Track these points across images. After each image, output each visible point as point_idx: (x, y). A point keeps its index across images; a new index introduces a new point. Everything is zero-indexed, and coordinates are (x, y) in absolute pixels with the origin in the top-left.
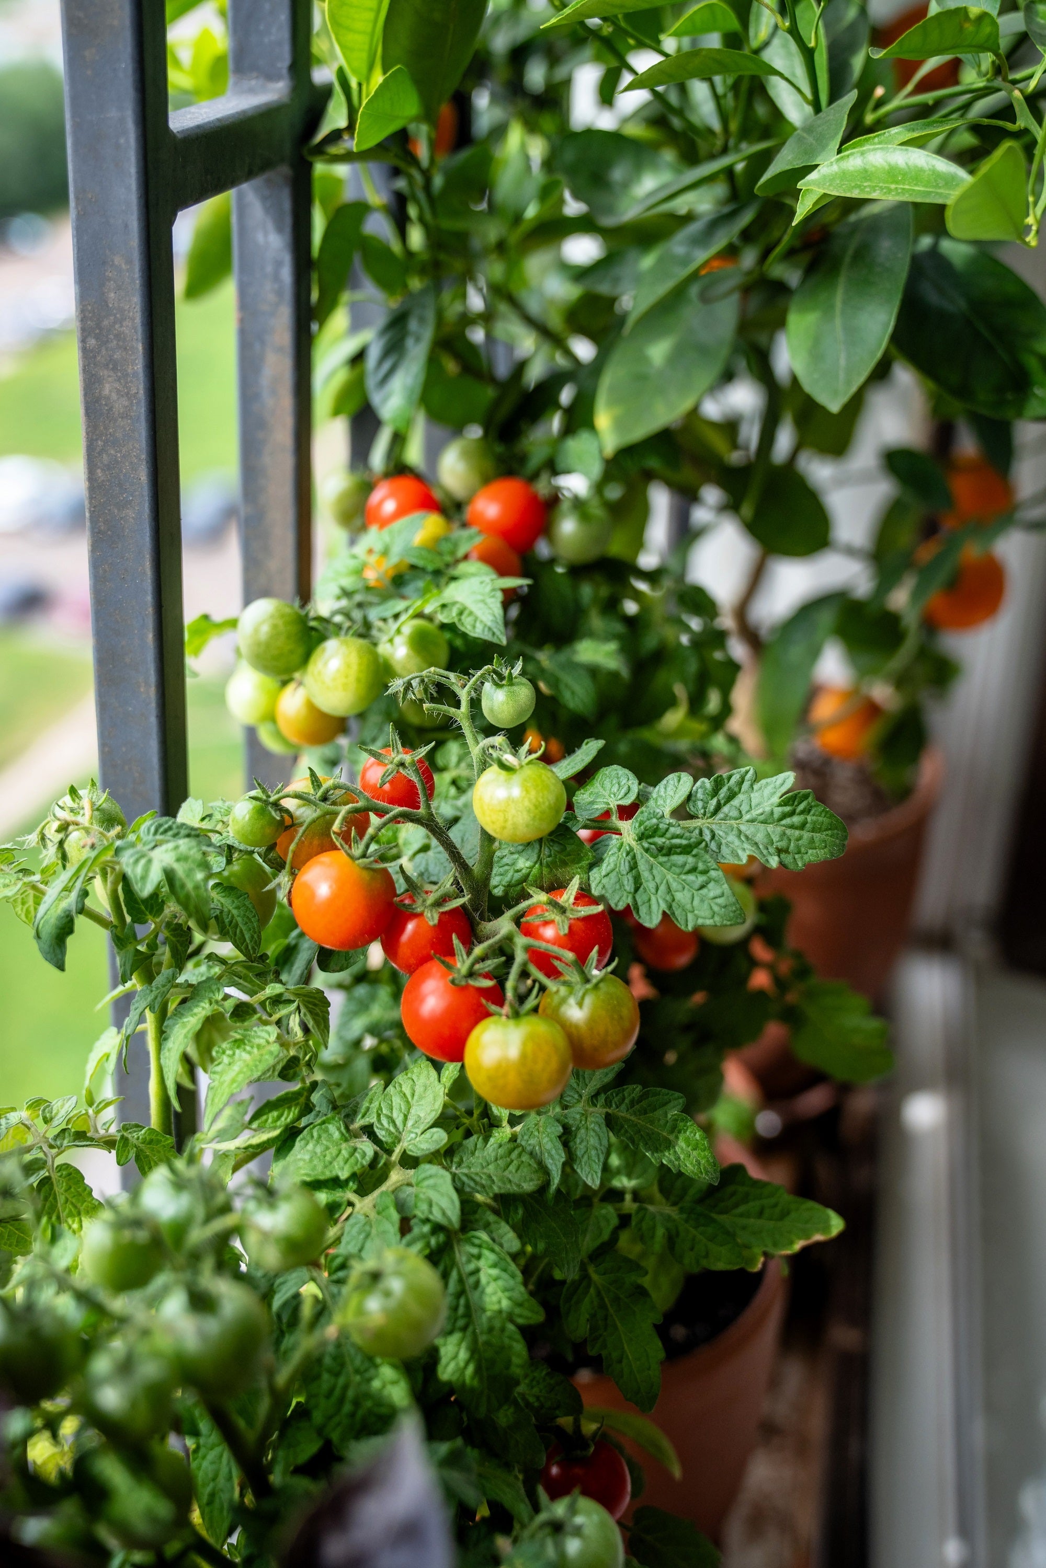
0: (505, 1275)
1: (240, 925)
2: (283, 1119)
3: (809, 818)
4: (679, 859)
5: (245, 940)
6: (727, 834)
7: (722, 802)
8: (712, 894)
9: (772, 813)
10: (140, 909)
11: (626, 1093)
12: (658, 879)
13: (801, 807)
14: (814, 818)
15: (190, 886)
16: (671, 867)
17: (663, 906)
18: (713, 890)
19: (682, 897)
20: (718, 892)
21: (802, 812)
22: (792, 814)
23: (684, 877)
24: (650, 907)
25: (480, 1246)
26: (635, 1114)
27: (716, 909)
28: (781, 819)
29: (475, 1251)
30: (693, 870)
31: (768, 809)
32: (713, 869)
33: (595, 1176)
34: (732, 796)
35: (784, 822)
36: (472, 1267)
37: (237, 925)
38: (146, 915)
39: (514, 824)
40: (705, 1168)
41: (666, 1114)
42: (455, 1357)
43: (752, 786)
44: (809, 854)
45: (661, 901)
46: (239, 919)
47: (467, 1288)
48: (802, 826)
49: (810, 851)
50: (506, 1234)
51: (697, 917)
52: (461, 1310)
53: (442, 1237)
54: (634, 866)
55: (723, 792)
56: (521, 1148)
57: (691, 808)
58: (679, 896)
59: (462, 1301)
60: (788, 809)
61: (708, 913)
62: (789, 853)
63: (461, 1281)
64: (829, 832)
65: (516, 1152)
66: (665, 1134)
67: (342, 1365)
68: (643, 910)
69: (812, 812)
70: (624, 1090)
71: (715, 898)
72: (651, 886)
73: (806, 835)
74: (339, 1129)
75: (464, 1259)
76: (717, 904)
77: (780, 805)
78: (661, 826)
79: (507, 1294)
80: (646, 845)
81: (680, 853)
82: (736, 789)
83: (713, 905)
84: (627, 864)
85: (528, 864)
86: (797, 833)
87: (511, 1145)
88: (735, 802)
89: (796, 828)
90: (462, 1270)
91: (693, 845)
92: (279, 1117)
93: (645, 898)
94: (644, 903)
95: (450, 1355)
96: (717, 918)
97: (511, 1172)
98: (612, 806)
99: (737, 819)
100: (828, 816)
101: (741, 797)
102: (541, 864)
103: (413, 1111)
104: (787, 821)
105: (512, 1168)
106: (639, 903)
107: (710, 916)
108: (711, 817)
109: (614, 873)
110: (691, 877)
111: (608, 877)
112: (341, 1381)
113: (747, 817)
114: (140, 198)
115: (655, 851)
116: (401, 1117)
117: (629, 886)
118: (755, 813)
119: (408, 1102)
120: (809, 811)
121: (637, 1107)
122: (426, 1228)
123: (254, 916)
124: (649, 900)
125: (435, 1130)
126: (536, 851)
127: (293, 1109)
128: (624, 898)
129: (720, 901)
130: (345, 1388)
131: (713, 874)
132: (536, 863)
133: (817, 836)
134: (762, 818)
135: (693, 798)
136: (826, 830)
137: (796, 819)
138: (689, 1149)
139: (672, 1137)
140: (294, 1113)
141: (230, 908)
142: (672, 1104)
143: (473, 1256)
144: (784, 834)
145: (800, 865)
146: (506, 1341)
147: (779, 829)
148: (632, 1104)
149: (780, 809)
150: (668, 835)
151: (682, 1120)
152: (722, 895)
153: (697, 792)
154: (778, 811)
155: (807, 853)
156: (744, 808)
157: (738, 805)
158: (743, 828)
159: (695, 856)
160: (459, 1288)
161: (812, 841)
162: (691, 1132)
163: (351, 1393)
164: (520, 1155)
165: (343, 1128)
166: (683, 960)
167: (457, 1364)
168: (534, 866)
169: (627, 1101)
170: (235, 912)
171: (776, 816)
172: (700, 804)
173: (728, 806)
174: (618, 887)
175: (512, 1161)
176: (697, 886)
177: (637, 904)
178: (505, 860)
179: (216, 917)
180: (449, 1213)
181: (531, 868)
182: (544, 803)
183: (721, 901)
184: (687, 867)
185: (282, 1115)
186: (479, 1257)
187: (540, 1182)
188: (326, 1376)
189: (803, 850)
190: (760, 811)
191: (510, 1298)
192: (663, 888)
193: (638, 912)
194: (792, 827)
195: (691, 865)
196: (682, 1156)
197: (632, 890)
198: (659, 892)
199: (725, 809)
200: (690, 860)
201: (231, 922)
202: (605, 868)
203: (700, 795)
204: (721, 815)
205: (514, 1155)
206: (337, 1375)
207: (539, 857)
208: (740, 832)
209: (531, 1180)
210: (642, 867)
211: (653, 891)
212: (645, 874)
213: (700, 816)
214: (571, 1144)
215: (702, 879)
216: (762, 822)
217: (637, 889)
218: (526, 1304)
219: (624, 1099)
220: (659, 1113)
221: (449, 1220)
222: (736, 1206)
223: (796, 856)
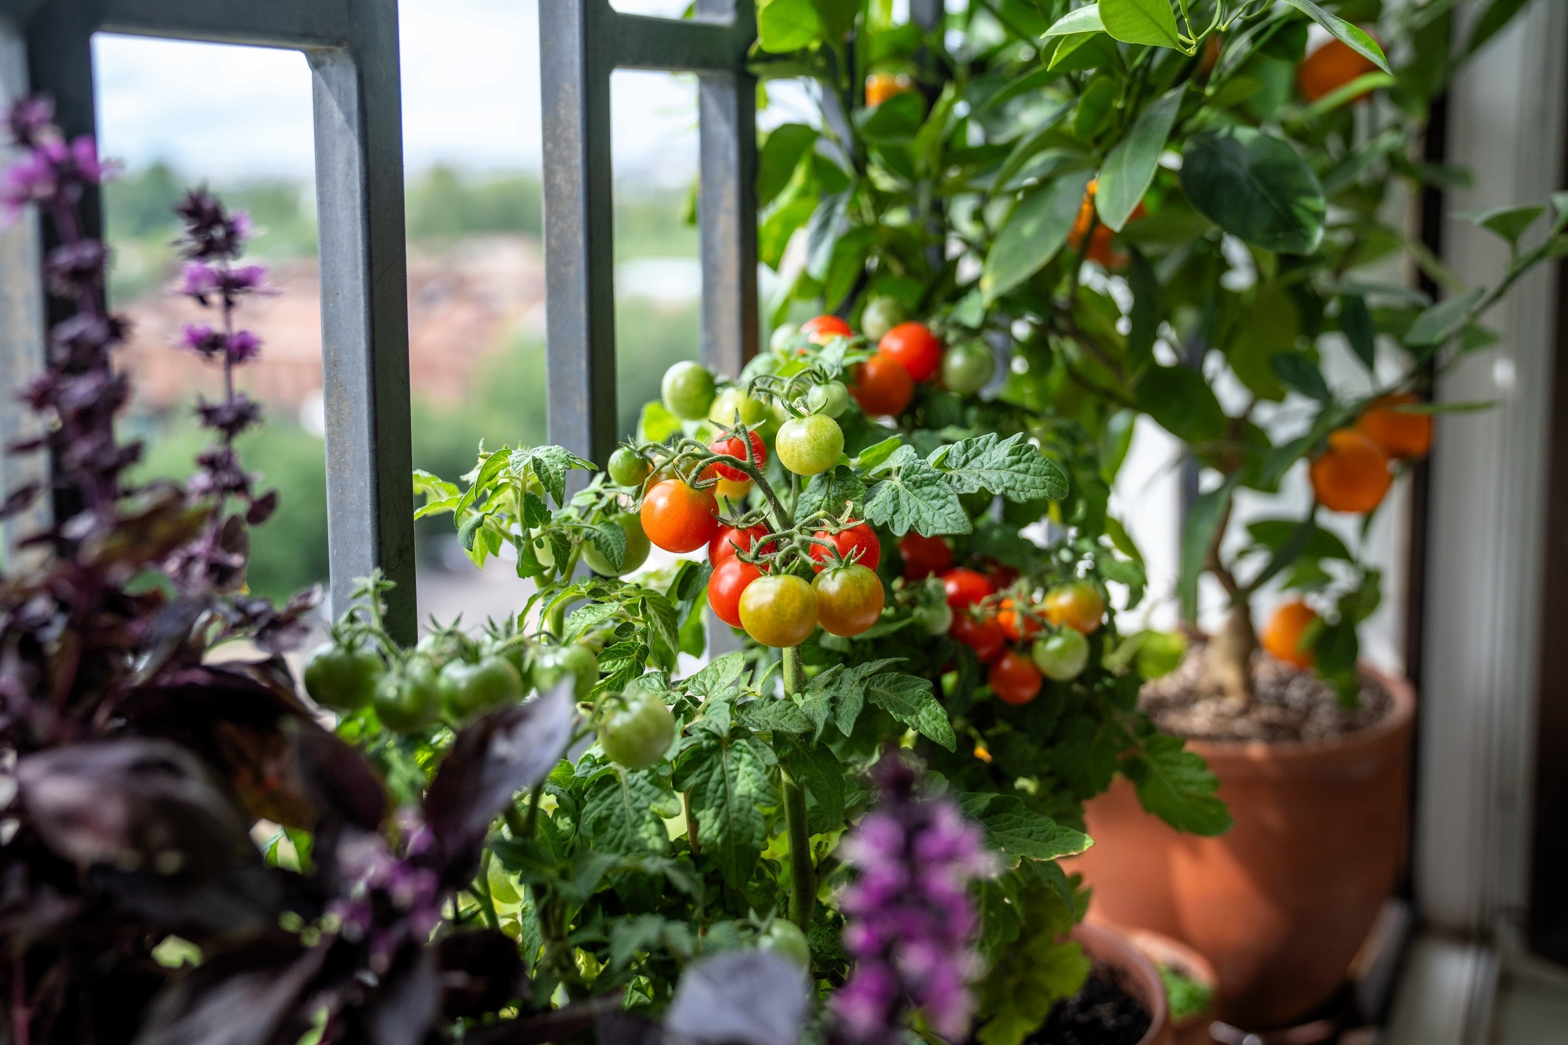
0: (755, 770)
2: (616, 667)
3: (1032, 465)
4: (926, 489)
6: (969, 477)
7: (970, 457)
8: (947, 512)
9: (1004, 461)
10: (534, 516)
11: (886, 678)
12: (911, 506)
13: (1026, 456)
14: (1036, 466)
15: (552, 471)
16: (922, 496)
17: (911, 523)
18: (949, 508)
19: (927, 516)
20: (952, 510)
21: (1027, 460)
22: (1019, 461)
23: (930, 502)
24: (903, 523)
25: (740, 751)
26: (890, 692)
27: (949, 521)
28: (1010, 466)
29: (737, 755)
30: (937, 496)
31: (1001, 459)
32: (950, 494)
33: (849, 728)
34: (977, 454)
35: (1012, 468)
36: (733, 767)
37: (609, 545)
38: (537, 521)
39: (799, 452)
40: (941, 734)
41: (914, 691)
42: (710, 828)
43: (993, 447)
44: (1031, 492)
45: (910, 518)
46: (612, 542)
47: (727, 779)
48: (1026, 471)
49: (1032, 490)
50: (768, 754)
51: (935, 528)
52: (719, 793)
53: (713, 742)
54: (896, 498)
55: (971, 452)
56: (796, 706)
57: (948, 464)
58: (924, 515)
59: (721, 787)
60: (1015, 458)
61: (944, 525)
62: (1015, 490)
63: (723, 773)
64: (1048, 477)
65: (792, 708)
66: (911, 705)
67: (623, 822)
68: (896, 525)
69: (1034, 461)
70: (885, 676)
71: (949, 515)
72: (906, 510)
73: (1029, 479)
74: (659, 681)
75: (728, 761)
76: (950, 518)
77: (1010, 455)
78: (916, 465)
79: (756, 784)
80: (906, 483)
81: (928, 485)
82: (982, 449)
83: (947, 519)
84: (891, 496)
85: (820, 498)
86: (1021, 476)
87: (788, 703)
88: (980, 458)
89: (1022, 473)
90: (725, 766)
91: (937, 477)
92: (614, 665)
93: (900, 517)
94: (898, 521)
95: (708, 825)
96: (949, 528)
97: (785, 721)
98: (893, 467)
99: (979, 468)
100: (1047, 464)
101: (985, 454)
102: (829, 497)
103: (720, 680)
104: (1015, 467)
105: (786, 718)
106: (895, 521)
107: (944, 527)
108: (961, 468)
109: (881, 505)
110: (935, 501)
111: (876, 507)
112: (620, 833)
113: (986, 466)
114: (581, 42)
115: (911, 486)
116: (711, 683)
117: (890, 510)
118: (991, 464)
119: (718, 674)
120: (1033, 460)
121: (893, 686)
122: (702, 735)
123: (624, 541)
124: (903, 519)
125: (732, 687)
126: (826, 488)
127: (625, 661)
128: (885, 519)
129: (951, 516)
130: (623, 837)
131: (950, 497)
132: (825, 497)
133: (1038, 480)
134: (996, 466)
135: (950, 456)
136: (1045, 475)
137: (1022, 466)
138: (930, 718)
139: (916, 708)
140: (625, 664)
141: (607, 535)
142: (921, 686)
143: (736, 759)
144: (1013, 477)
145: (1023, 498)
146: (752, 820)
147: (1009, 474)
148: (889, 684)
149: (1010, 458)
150: (920, 471)
151: (927, 697)
152: (954, 512)
153: (953, 452)
154: (1008, 460)
155: (1029, 491)
156: (985, 462)
157: (981, 459)
158: (983, 474)
159: (938, 486)
160: (720, 778)
161: (1034, 482)
162: (934, 707)
163: (625, 841)
164: (794, 711)
165: (662, 682)
166: (1028, 693)
167: (712, 833)
168: (824, 499)
169: (886, 682)
170: (610, 537)
171: (1007, 463)
172: (954, 460)
173: (974, 460)
174: (882, 511)
175: (788, 714)
176: (938, 507)
177: (893, 521)
178: (806, 499)
179: (595, 538)
180: (721, 727)
181: (822, 501)
182: (821, 437)
183: (953, 516)
184: (933, 494)
185: (616, 664)
186: (739, 760)
187: (806, 729)
188: (610, 829)
189: (1026, 489)
190: (996, 461)
191: (757, 787)
192: (914, 511)
193: (893, 527)
194: (1018, 472)
195: (935, 492)
196: (922, 722)
197: (891, 513)
198: (910, 513)
199: (972, 462)
200: (935, 489)
201: (605, 542)
202: (875, 501)
203: (955, 454)
204: (968, 466)
205: (789, 711)
206: (618, 828)
207: (827, 492)
208: (980, 476)
209: (799, 727)
210: (903, 498)
211: (907, 512)
212: (903, 503)
213: (953, 468)
214: (837, 709)
215: (942, 502)
216: (997, 469)
217: (895, 512)
218: (768, 790)
219: (883, 681)
220: (910, 690)
221: (721, 731)
222: (1010, 828)
223: (1020, 493)
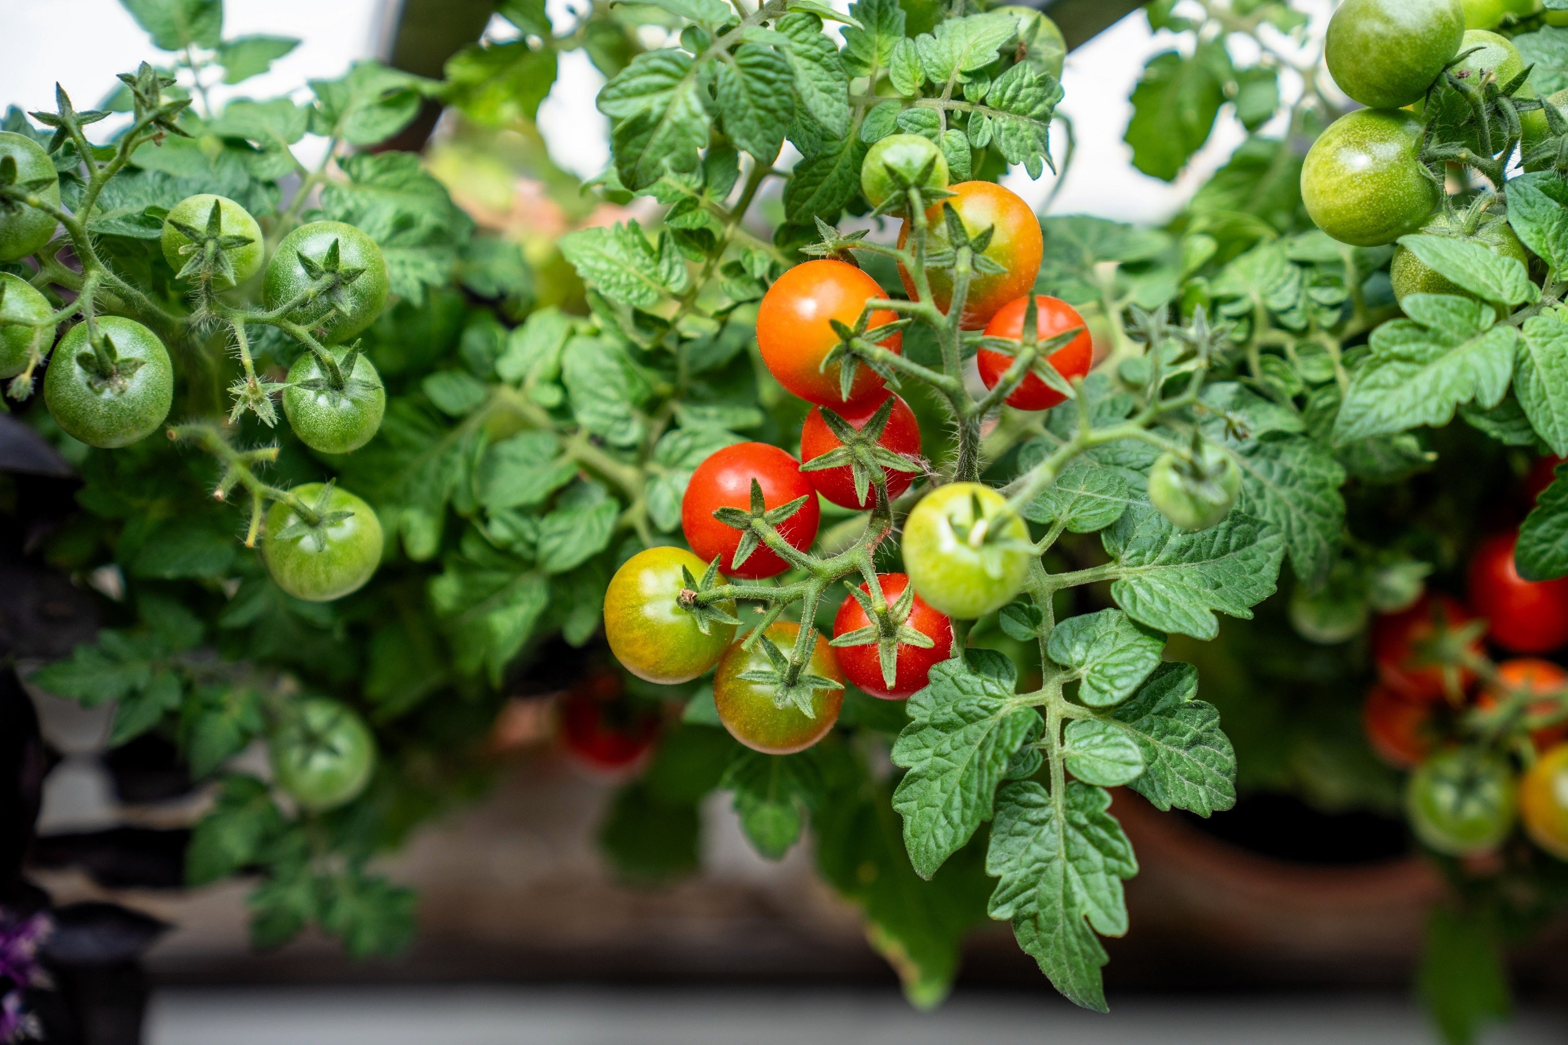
1: (819, 189)
5: (804, 201)
6: (1042, 843)
7: (1087, 832)
8: (939, 832)
12: (954, 754)
17: (916, 768)
18: (944, 833)
27: (923, 839)
34: (1100, 845)
43: (1112, 872)
45: (924, 763)
51: (912, 814)
54: (968, 718)
55: (1096, 831)
61: (917, 829)
68: (910, 740)
71: (934, 836)
72: (945, 746)
76: (928, 840)
83: (927, 834)
84: (971, 709)
88: (1089, 851)
93: (927, 741)
94: (920, 740)
101: (1097, 857)
106: (919, 734)
109: (958, 693)
111: (952, 684)
128: (923, 712)
183: (932, 843)
192: (943, 762)
193: (907, 734)
197: (935, 721)
198: (939, 759)
199: (1078, 837)
202: (967, 677)
204: (1070, 830)
210: (969, 730)
211: (939, 750)
212: (959, 736)
216: (1064, 891)
217: (937, 727)
